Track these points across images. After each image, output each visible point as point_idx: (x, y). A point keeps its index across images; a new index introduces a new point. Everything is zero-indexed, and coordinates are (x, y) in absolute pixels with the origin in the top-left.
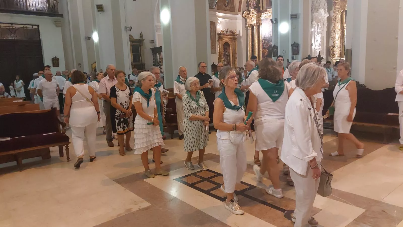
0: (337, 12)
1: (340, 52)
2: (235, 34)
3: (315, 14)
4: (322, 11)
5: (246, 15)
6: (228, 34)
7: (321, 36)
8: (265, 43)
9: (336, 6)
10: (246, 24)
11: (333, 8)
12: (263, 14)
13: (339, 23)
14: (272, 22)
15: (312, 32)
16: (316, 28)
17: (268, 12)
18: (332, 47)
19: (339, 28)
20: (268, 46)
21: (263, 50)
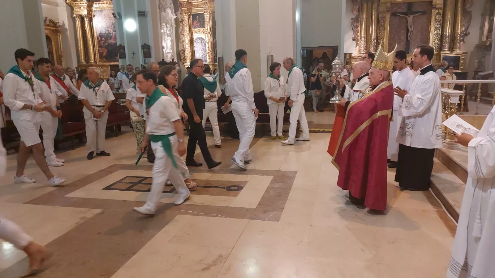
0: (185, 15)
1: (191, 57)
2: (58, 24)
3: (163, 14)
4: (169, 11)
5: (71, 2)
6: (47, 23)
7: (171, 39)
8: (101, 40)
9: (182, 7)
10: (72, 13)
11: (180, 10)
12: (96, 4)
13: (187, 26)
14: (115, 17)
15: (161, 33)
16: (165, 29)
17: (103, 3)
18: (182, 52)
19: (188, 32)
20: (106, 44)
21: (100, 49)
